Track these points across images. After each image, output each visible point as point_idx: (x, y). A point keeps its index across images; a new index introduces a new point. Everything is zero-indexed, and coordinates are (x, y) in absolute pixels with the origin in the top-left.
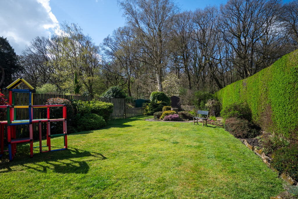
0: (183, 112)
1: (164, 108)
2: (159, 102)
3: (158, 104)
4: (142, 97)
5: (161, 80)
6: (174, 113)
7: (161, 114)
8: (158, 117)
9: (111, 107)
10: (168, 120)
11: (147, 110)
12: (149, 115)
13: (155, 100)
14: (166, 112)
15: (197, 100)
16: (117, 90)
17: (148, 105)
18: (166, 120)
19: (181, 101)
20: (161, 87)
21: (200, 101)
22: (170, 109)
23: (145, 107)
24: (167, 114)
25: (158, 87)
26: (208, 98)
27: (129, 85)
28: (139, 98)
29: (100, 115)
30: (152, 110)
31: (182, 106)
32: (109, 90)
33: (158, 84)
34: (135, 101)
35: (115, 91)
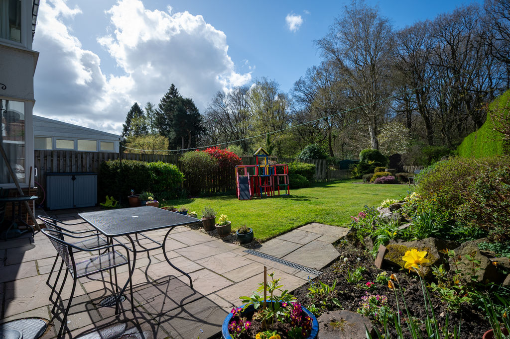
0: (403, 174)
1: (377, 168)
2: (370, 162)
3: (370, 165)
4: (349, 158)
5: (376, 133)
6: (388, 175)
7: (372, 176)
8: (368, 180)
9: (313, 168)
10: (381, 183)
11: (355, 173)
12: (357, 178)
13: (366, 160)
14: (379, 173)
15: (426, 158)
16: (315, 149)
17: (356, 166)
18: (378, 183)
19: (402, 160)
20: (377, 142)
21: (430, 159)
22: (384, 170)
23: (353, 169)
24: (379, 176)
25: (372, 142)
26: (442, 156)
27: (330, 141)
28: (345, 158)
29: (304, 176)
30: (361, 172)
31: (404, 167)
32: (305, 150)
33: (372, 139)
34: (339, 163)
35: (312, 150)
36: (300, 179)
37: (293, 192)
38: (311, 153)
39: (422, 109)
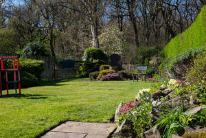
0: (124, 71)
1: (102, 66)
2: (94, 61)
3: (94, 64)
4: (70, 57)
5: (97, 33)
6: (113, 72)
7: (99, 74)
8: (95, 77)
10: (107, 80)
11: (80, 72)
12: (82, 77)
13: (90, 59)
14: (104, 71)
15: (141, 57)
16: (38, 47)
17: (81, 65)
18: (104, 80)
19: (122, 59)
20: (98, 42)
21: (144, 58)
22: (108, 68)
23: (78, 67)
24: (105, 74)
25: (94, 43)
26: (153, 55)
27: (51, 41)
28: (65, 59)
30: (86, 71)
31: (123, 65)
32: (27, 47)
33: (93, 39)
34: (61, 63)
35: (34, 48)
36: (28, 76)
37: (24, 91)
38: (33, 51)
39: (131, 14)
